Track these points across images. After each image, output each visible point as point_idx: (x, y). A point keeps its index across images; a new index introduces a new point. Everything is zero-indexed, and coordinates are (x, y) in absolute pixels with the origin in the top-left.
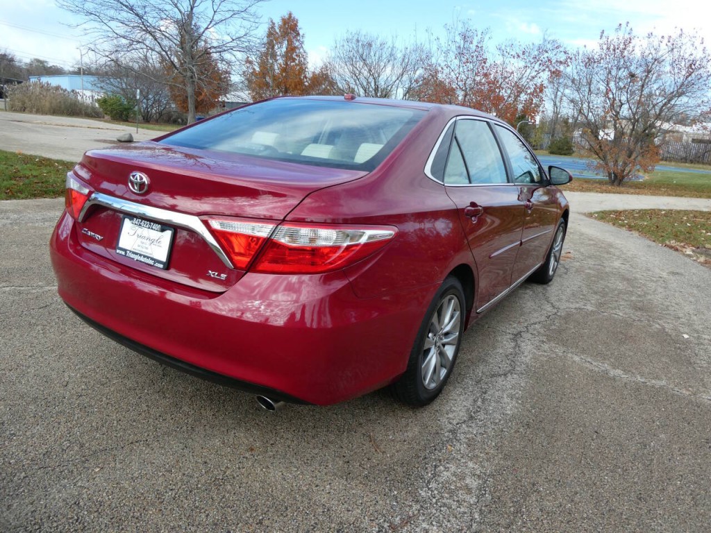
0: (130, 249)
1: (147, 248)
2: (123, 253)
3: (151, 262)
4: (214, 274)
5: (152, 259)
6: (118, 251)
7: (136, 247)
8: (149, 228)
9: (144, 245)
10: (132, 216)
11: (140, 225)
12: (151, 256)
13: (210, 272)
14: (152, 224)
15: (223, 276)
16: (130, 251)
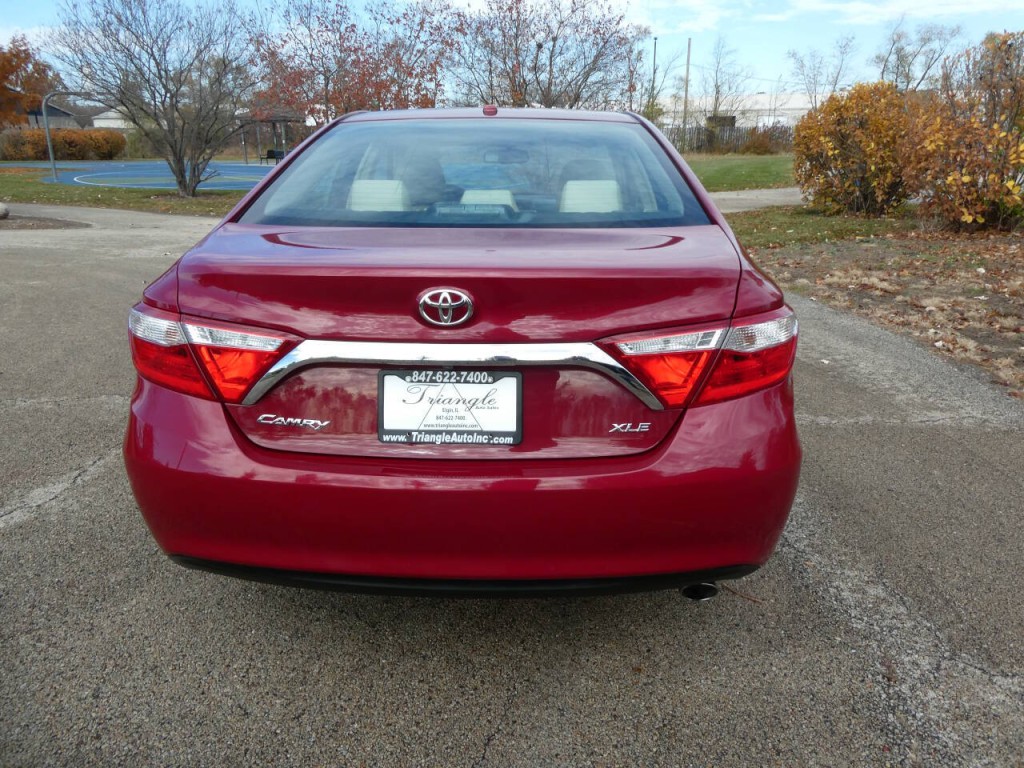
0: (416, 428)
1: (462, 418)
2: (402, 438)
3: (484, 439)
4: (624, 427)
5: (481, 433)
6: (386, 438)
7: (434, 421)
8: (458, 382)
9: (451, 414)
10: (404, 369)
11: (432, 381)
12: (478, 429)
13: (615, 425)
14: (464, 373)
15: (644, 427)
16: (420, 432)
